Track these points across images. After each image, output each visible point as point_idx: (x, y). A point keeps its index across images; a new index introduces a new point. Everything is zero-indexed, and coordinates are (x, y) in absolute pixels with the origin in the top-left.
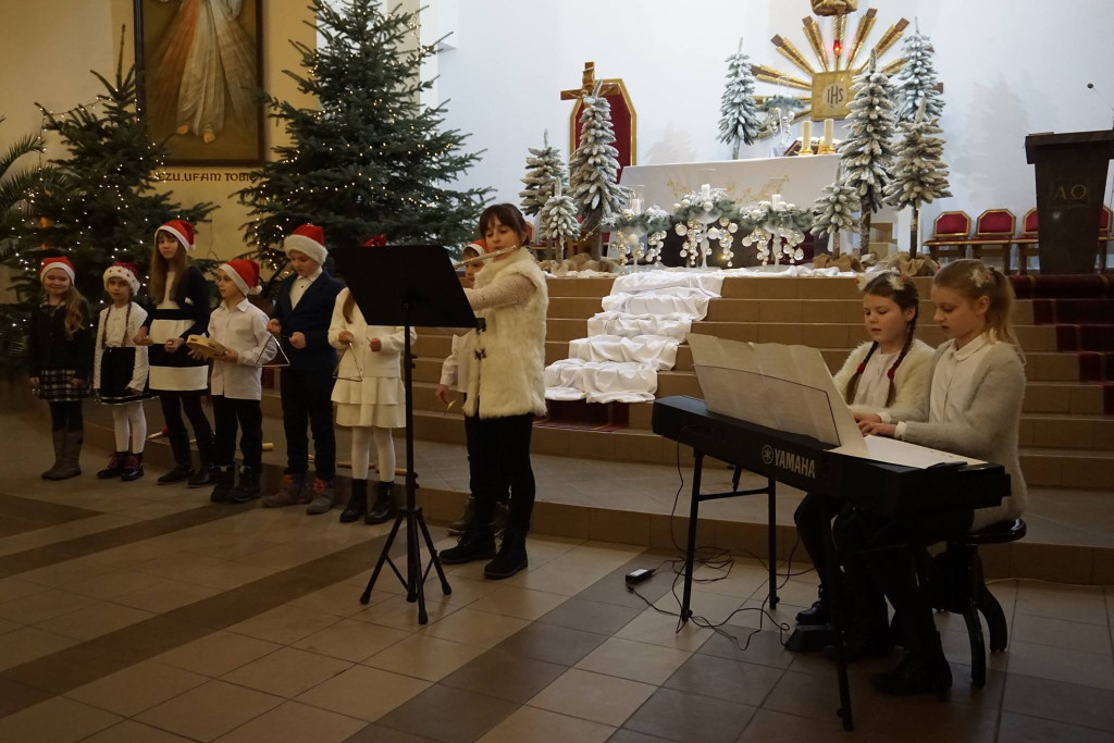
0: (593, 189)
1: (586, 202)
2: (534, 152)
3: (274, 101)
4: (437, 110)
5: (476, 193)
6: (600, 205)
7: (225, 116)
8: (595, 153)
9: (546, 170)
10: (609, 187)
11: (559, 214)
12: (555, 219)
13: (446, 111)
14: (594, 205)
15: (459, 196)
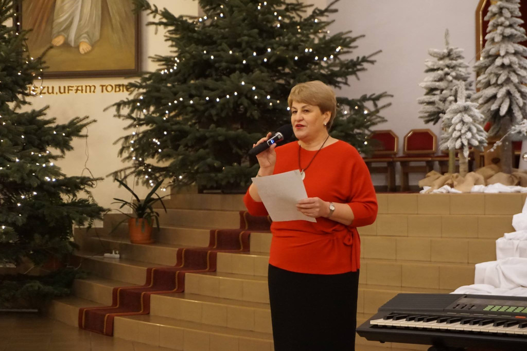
0: (502, 92)
1: (494, 107)
2: (433, 55)
3: (153, 8)
4: (326, 10)
5: (370, 99)
6: (510, 111)
7: (102, 26)
8: (502, 53)
9: (447, 74)
10: (520, 91)
11: (462, 122)
12: (458, 127)
13: (336, 11)
14: (503, 111)
15: (351, 103)
